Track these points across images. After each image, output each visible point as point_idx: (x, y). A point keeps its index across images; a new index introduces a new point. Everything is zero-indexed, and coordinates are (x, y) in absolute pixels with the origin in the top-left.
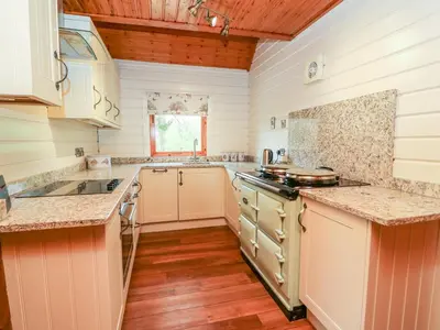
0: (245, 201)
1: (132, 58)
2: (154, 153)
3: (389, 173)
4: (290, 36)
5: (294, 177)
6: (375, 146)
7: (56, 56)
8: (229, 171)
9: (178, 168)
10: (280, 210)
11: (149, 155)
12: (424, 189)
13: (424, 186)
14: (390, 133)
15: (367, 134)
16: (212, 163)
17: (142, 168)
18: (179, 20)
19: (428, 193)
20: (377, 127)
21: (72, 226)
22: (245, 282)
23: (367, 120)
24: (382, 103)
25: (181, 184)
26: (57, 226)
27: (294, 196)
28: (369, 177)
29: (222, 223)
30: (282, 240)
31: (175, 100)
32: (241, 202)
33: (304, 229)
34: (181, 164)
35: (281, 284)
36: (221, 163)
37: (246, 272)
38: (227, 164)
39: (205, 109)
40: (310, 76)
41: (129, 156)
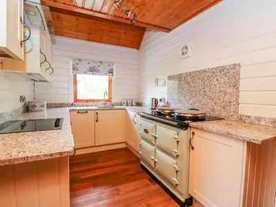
0: (146, 131)
1: (62, 35)
2: (76, 100)
3: (236, 112)
4: (169, 30)
5: (182, 115)
6: (228, 96)
7: (21, 21)
8: (129, 112)
9: (95, 110)
10: (176, 137)
11: (73, 102)
12: (260, 121)
13: (259, 119)
14: (237, 89)
15: (222, 89)
16: (116, 107)
17: (70, 111)
18: (103, 11)
19: (263, 123)
20: (228, 85)
21: (43, 158)
22: (148, 185)
23: (222, 81)
24: (231, 71)
25: (97, 121)
26: (30, 160)
27: (186, 127)
28: (223, 114)
29: (123, 146)
30: (177, 156)
31: (92, 65)
32: (142, 132)
33: (193, 148)
34: (96, 108)
35: (177, 185)
36: (123, 107)
37: (147, 178)
38: (127, 108)
39: (111, 72)
40: (183, 54)
41: (58, 102)
